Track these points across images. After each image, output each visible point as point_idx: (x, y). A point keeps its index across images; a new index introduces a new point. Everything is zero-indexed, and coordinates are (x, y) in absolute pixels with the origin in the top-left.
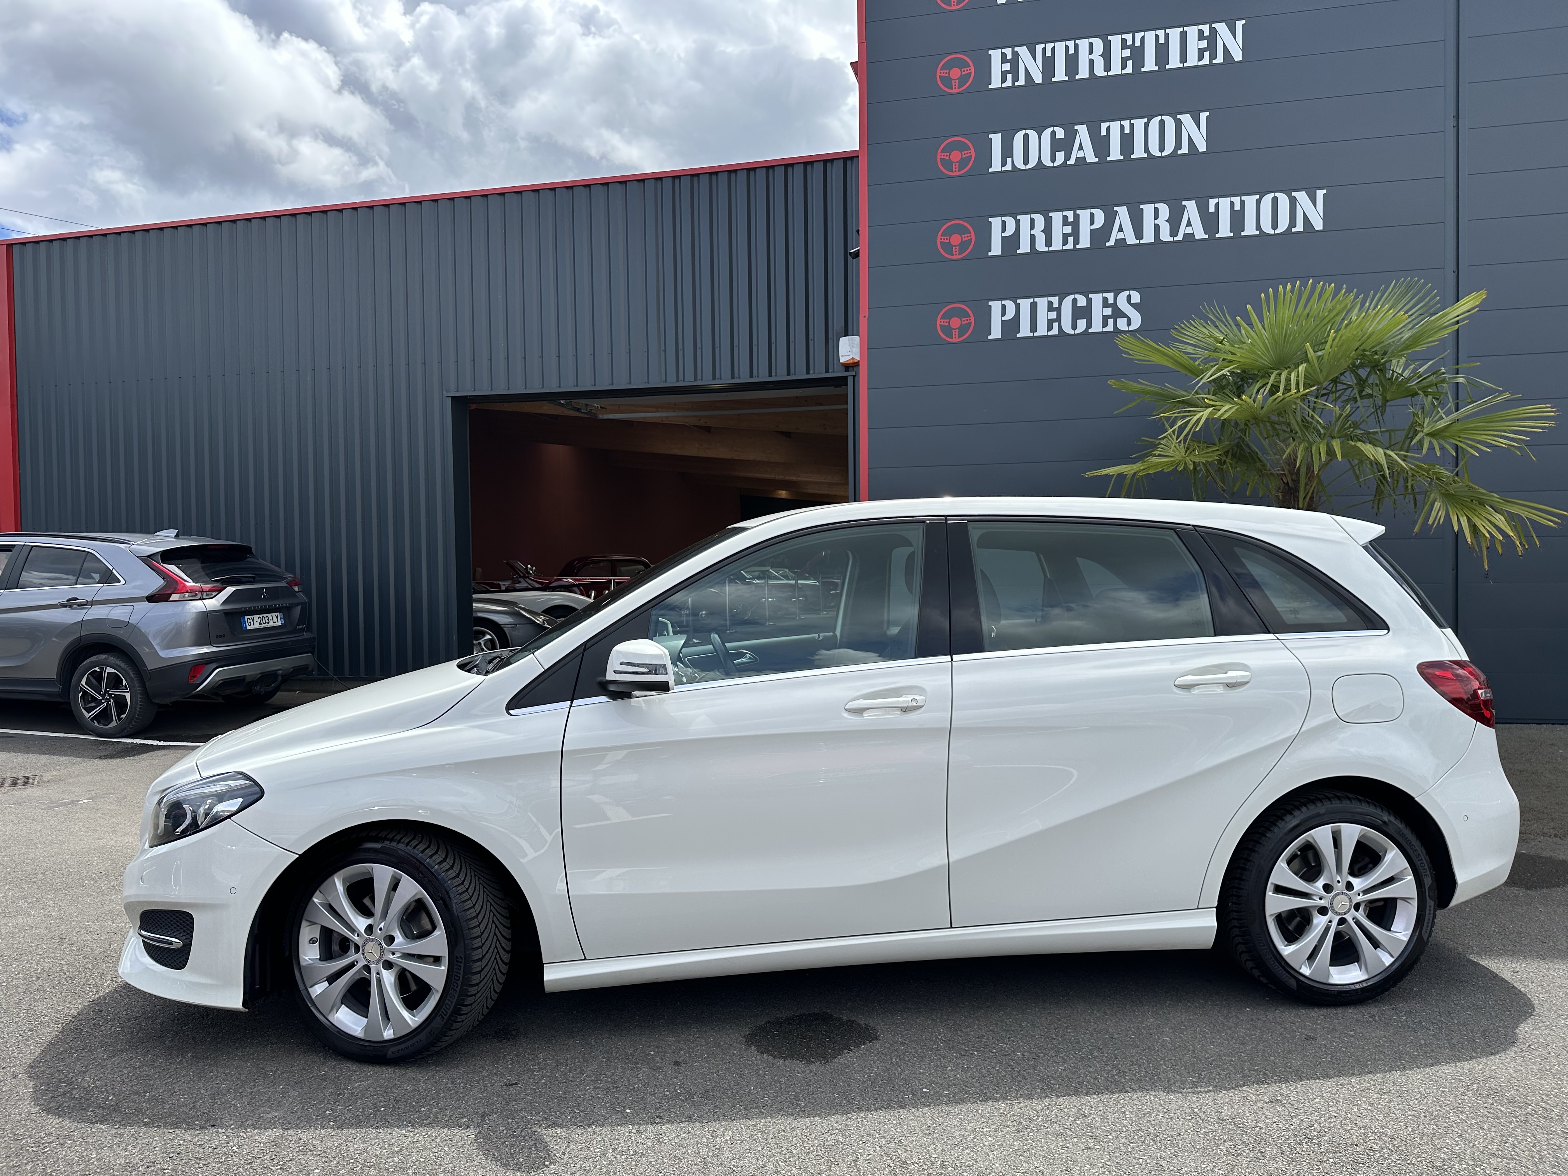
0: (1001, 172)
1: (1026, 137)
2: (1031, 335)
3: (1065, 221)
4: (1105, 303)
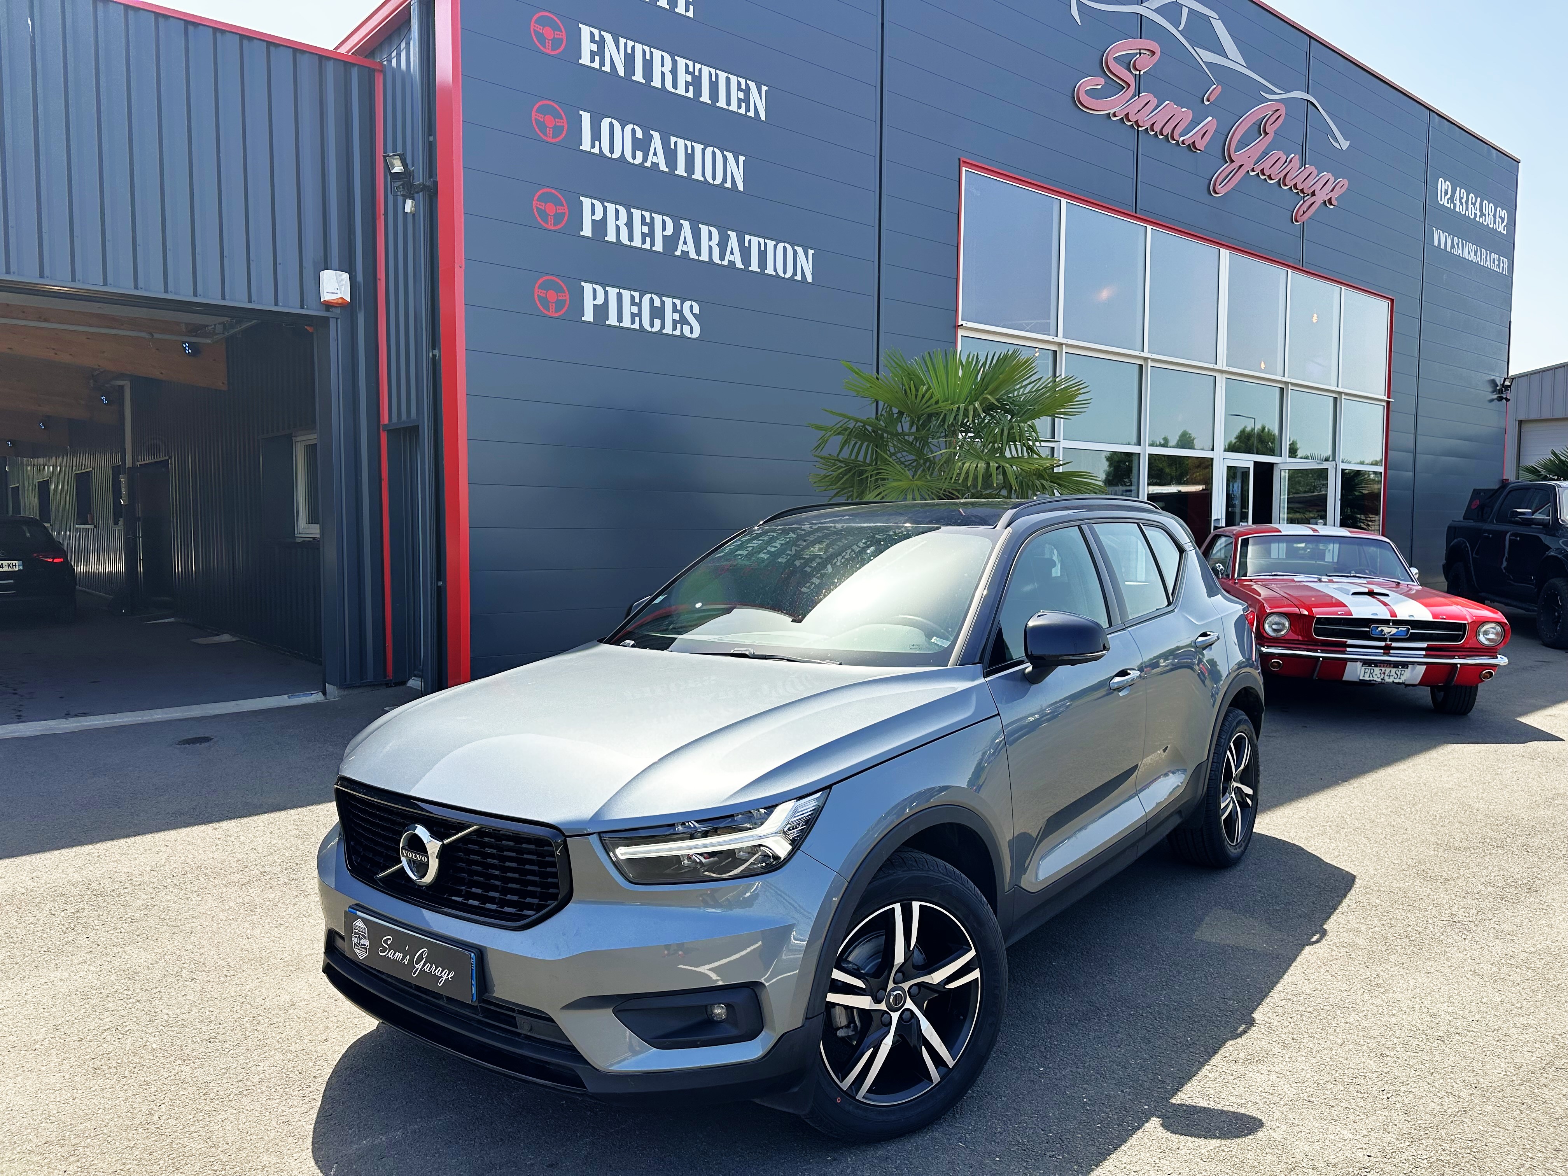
0: (590, 153)
1: (611, 126)
2: (617, 324)
3: (644, 222)
4: (675, 310)
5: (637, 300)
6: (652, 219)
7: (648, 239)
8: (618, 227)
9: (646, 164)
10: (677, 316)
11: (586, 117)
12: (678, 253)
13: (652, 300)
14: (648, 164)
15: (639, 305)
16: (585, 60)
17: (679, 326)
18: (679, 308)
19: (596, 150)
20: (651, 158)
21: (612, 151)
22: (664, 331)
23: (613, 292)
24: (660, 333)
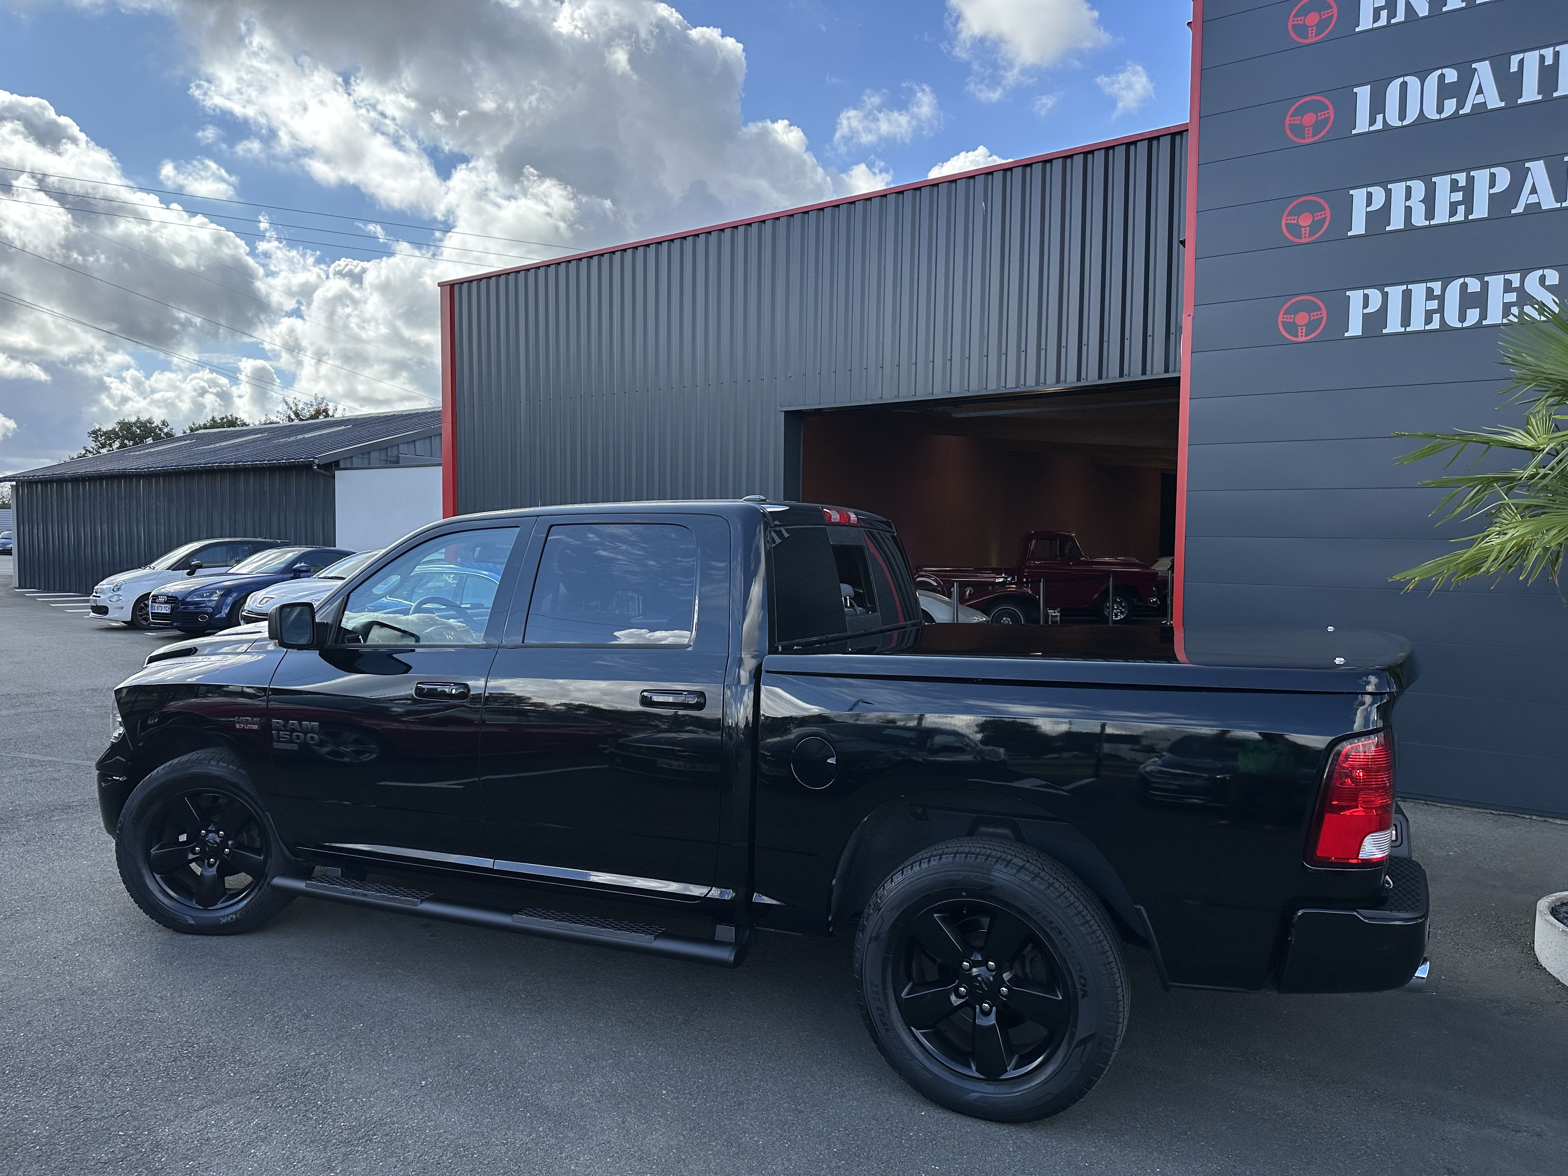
0: (1369, 133)
1: (1404, 86)
2: (1403, 330)
3: (1454, 186)
4: (1508, 287)
5: (1438, 292)
6: (1471, 180)
7: (1461, 209)
8: (1408, 210)
9: (1461, 112)
10: (1512, 297)
11: (1363, 93)
12: (1519, 209)
13: (1464, 286)
14: (1467, 110)
15: (1441, 299)
16: (1366, 23)
17: (1515, 310)
18: (1516, 284)
19: (1379, 125)
20: (1472, 99)
21: (1402, 116)
22: (1484, 323)
23: (1395, 293)
24: (1478, 326)
